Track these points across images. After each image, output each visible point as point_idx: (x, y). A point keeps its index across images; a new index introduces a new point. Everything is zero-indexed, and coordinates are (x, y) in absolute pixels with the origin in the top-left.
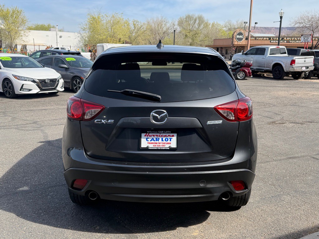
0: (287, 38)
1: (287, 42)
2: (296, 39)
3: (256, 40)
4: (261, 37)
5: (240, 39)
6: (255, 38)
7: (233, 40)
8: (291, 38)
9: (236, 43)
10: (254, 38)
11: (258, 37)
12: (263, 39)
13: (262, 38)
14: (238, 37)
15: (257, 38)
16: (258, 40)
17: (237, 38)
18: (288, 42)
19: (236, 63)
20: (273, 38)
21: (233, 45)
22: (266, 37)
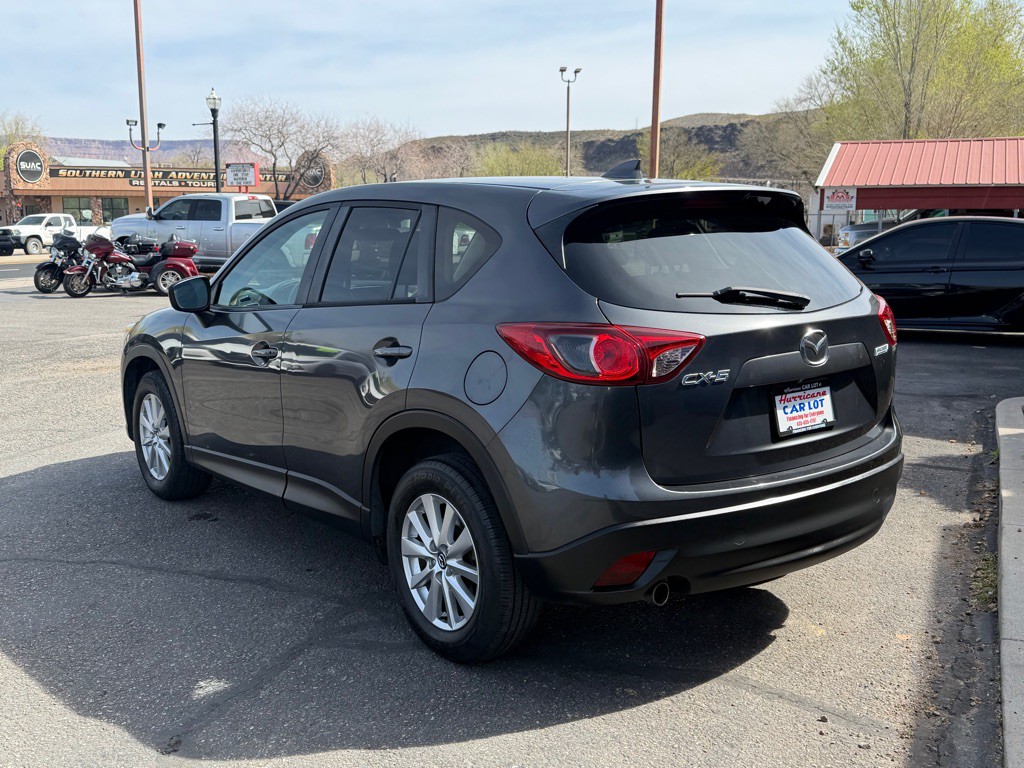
0: (180, 174)
1: (180, 185)
2: (203, 174)
3: (85, 176)
4: (100, 169)
5: (34, 174)
6: (81, 171)
7: (8, 176)
8: (190, 173)
9: (20, 185)
10: (78, 172)
11: (92, 169)
12: (106, 176)
13: (103, 173)
14: (24, 165)
15: (88, 172)
16: (90, 176)
17: (22, 172)
18: (183, 184)
19: (139, 246)
20: (136, 172)
21: (12, 191)
22: (116, 169)
